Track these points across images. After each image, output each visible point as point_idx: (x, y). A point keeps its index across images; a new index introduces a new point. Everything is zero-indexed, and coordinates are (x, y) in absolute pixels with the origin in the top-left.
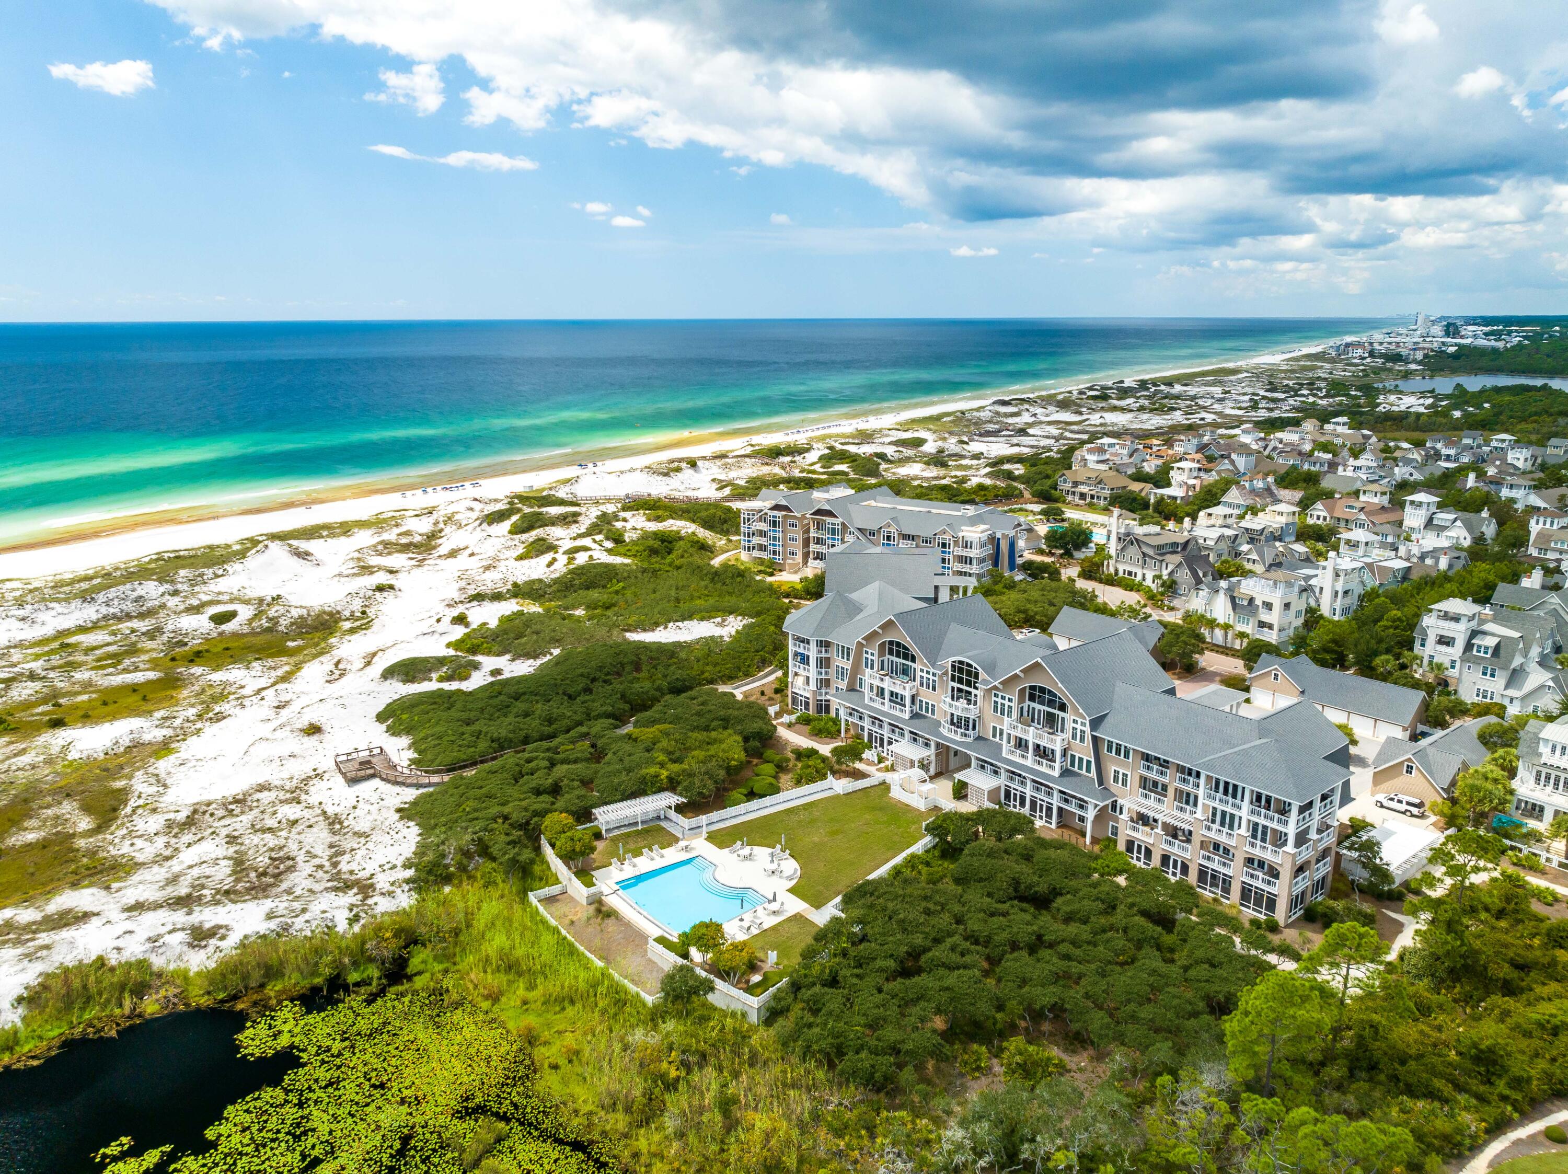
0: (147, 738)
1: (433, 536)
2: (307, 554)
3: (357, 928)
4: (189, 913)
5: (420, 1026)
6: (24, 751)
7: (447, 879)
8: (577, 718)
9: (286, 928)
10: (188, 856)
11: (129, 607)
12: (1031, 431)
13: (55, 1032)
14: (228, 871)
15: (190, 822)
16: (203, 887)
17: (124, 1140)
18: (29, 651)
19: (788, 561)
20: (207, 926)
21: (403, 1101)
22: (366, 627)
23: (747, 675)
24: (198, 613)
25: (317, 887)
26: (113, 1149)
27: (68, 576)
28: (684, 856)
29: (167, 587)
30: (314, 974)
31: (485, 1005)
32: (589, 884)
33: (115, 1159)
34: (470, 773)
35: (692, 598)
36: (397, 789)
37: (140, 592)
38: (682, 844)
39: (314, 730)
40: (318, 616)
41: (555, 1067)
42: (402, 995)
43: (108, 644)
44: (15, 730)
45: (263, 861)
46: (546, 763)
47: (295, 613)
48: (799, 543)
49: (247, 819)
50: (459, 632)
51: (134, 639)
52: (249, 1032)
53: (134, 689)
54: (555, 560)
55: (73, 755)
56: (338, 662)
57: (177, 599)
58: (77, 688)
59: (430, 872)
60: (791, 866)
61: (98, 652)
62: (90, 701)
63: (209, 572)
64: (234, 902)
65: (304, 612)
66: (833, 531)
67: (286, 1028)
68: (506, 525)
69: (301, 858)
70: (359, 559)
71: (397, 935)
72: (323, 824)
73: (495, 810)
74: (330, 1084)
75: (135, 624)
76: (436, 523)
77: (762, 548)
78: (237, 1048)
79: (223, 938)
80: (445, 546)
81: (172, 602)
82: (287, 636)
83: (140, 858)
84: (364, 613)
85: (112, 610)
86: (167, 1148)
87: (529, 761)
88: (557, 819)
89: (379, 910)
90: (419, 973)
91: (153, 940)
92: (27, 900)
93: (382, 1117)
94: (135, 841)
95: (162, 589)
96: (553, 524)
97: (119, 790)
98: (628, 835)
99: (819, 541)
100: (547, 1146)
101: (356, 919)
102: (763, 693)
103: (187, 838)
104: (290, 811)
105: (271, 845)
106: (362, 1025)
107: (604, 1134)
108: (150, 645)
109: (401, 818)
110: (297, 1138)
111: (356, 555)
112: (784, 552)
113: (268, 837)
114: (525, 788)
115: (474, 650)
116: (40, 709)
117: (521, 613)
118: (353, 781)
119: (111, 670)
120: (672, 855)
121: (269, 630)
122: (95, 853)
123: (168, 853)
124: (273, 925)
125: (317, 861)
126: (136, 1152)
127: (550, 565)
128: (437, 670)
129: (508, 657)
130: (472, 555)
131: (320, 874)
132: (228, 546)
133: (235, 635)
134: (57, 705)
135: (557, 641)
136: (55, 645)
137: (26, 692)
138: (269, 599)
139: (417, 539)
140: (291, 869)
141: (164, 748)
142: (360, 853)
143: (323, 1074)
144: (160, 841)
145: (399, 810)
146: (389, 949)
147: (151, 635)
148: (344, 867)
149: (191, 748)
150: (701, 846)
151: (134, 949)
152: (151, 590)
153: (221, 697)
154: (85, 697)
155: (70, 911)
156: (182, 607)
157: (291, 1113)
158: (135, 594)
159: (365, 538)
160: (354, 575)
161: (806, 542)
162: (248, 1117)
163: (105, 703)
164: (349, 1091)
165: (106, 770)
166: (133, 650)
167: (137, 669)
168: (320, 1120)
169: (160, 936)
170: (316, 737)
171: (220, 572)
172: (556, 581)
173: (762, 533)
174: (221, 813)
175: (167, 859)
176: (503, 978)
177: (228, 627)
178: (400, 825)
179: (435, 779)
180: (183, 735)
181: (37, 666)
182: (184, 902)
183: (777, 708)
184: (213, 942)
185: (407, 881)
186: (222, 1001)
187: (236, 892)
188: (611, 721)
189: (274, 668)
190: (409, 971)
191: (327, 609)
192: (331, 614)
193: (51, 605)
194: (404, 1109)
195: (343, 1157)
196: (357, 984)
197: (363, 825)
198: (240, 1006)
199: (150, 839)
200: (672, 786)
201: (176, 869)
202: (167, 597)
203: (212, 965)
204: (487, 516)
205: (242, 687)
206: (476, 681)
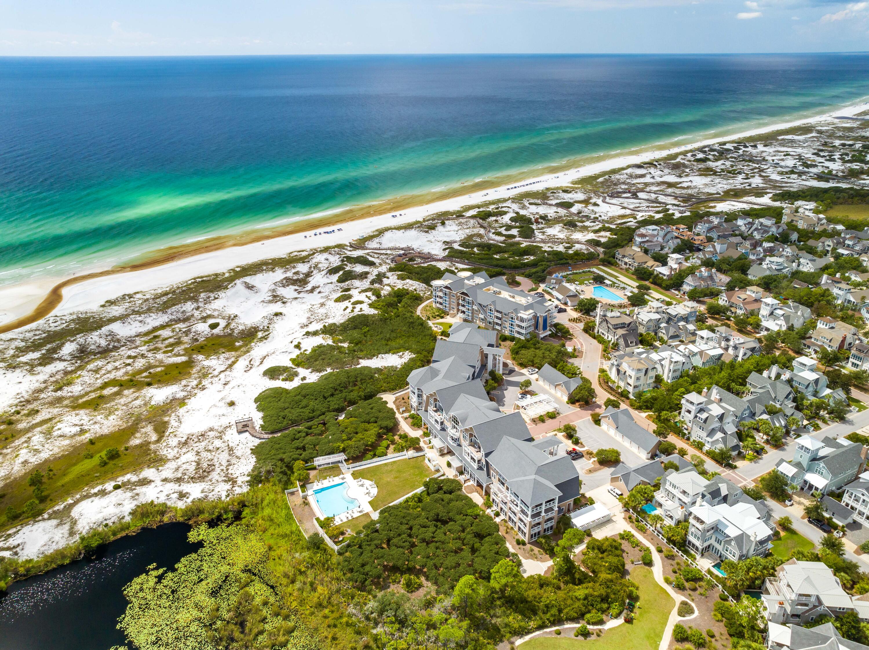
0: (178, 396)
1: (308, 275)
2: (253, 287)
3: (228, 499)
4: (180, 486)
5: (240, 538)
6: (137, 398)
7: (260, 482)
8: (323, 410)
9: (207, 497)
10: (183, 459)
11: (180, 315)
12: (640, 195)
13: (140, 524)
14: (194, 468)
15: (186, 443)
16: (185, 474)
18: (142, 339)
19: (451, 312)
20: (184, 492)
21: (229, 564)
22: (265, 338)
24: (204, 322)
25: (220, 480)
26: (151, 567)
27: (160, 291)
28: (341, 481)
29: (195, 305)
30: (213, 514)
31: (261, 533)
32: (303, 491)
33: (152, 570)
34: (279, 434)
36: (253, 439)
37: (184, 309)
38: (341, 476)
39: (232, 404)
40: (250, 329)
41: (274, 559)
42: (237, 525)
43: (170, 337)
44: (134, 386)
45: (205, 465)
46: (305, 434)
47: (241, 327)
48: (455, 304)
49: (203, 444)
50: (297, 352)
51: (180, 335)
52: (191, 533)
53: (176, 366)
54: (347, 307)
55: (153, 403)
56: (251, 360)
57: (198, 312)
58: (157, 364)
59: (255, 479)
60: (374, 491)
61: (167, 342)
62: (161, 371)
63: (212, 295)
64: (194, 482)
65: (244, 328)
66: (468, 303)
67: (202, 533)
68: (335, 277)
69: (217, 466)
70: (274, 290)
71: (239, 504)
72: (227, 451)
73: (281, 456)
74: (210, 555)
75: (181, 325)
76: (310, 268)
77: (441, 304)
78: (187, 538)
79: (188, 498)
80: (313, 282)
81: (197, 313)
82: (237, 339)
83: (169, 457)
84: (268, 327)
85: (173, 317)
86: (165, 569)
87: (299, 432)
88: (299, 464)
89: (236, 492)
90: (244, 518)
91: (168, 496)
92: (135, 471)
93: (222, 568)
94: (169, 449)
95: (193, 306)
96: (356, 279)
97: (166, 422)
98: (326, 469)
99: (463, 306)
100: (264, 586)
101: (228, 496)
102: (403, 399)
103: (184, 450)
104: (218, 443)
105: (209, 458)
106: (224, 535)
107: (281, 584)
108: (185, 339)
109: (251, 453)
110: (198, 571)
111: (273, 287)
112: (450, 307)
113: (209, 453)
114: (293, 446)
115: (298, 365)
116: (145, 374)
117: (320, 347)
118: (240, 432)
119: (170, 354)
120: (337, 480)
121: (230, 335)
122: (156, 452)
123: (177, 456)
124: (202, 495)
125: (222, 468)
126: (157, 569)
127: (345, 310)
128: (282, 374)
129: (310, 370)
130: (320, 292)
131: (222, 473)
132: (224, 274)
133: (218, 336)
134: (150, 373)
135: (329, 365)
136: (151, 336)
137: (141, 364)
138: (232, 316)
139: (301, 276)
140: (213, 470)
141: (182, 402)
142: (236, 466)
143: (209, 551)
144: (176, 450)
145: (251, 449)
146: (236, 507)
147: (187, 333)
148: (230, 471)
149: (192, 403)
150: (348, 476)
151: (162, 499)
152: (189, 306)
153: (205, 376)
154: (159, 369)
155: (146, 479)
156: (200, 317)
157: (198, 563)
158: (182, 309)
159: (279, 274)
160: (270, 302)
161: (458, 304)
162: (187, 563)
163: (166, 374)
164: (215, 558)
165: (163, 411)
166: (179, 343)
167: (179, 355)
168: (205, 567)
169: (170, 494)
170: (232, 407)
171: (216, 296)
172: (342, 324)
173: (441, 298)
174: (196, 440)
175: (177, 458)
176: (268, 523)
177: (216, 331)
178: (250, 456)
179: (266, 436)
180: (190, 395)
181: (144, 349)
182: (179, 480)
183: (404, 409)
184: (185, 499)
185: (247, 482)
186: (186, 520)
187: (195, 478)
188: (335, 413)
189: (227, 359)
190: (242, 516)
191: (254, 326)
192: (255, 328)
193: (152, 314)
194: (229, 567)
195: (209, 580)
196: (225, 519)
197: (239, 454)
198: (190, 523)
199: (172, 449)
200: (344, 451)
201: (179, 464)
202: (195, 311)
203: (183, 507)
204: (329, 270)
205: (214, 370)
206: (296, 383)
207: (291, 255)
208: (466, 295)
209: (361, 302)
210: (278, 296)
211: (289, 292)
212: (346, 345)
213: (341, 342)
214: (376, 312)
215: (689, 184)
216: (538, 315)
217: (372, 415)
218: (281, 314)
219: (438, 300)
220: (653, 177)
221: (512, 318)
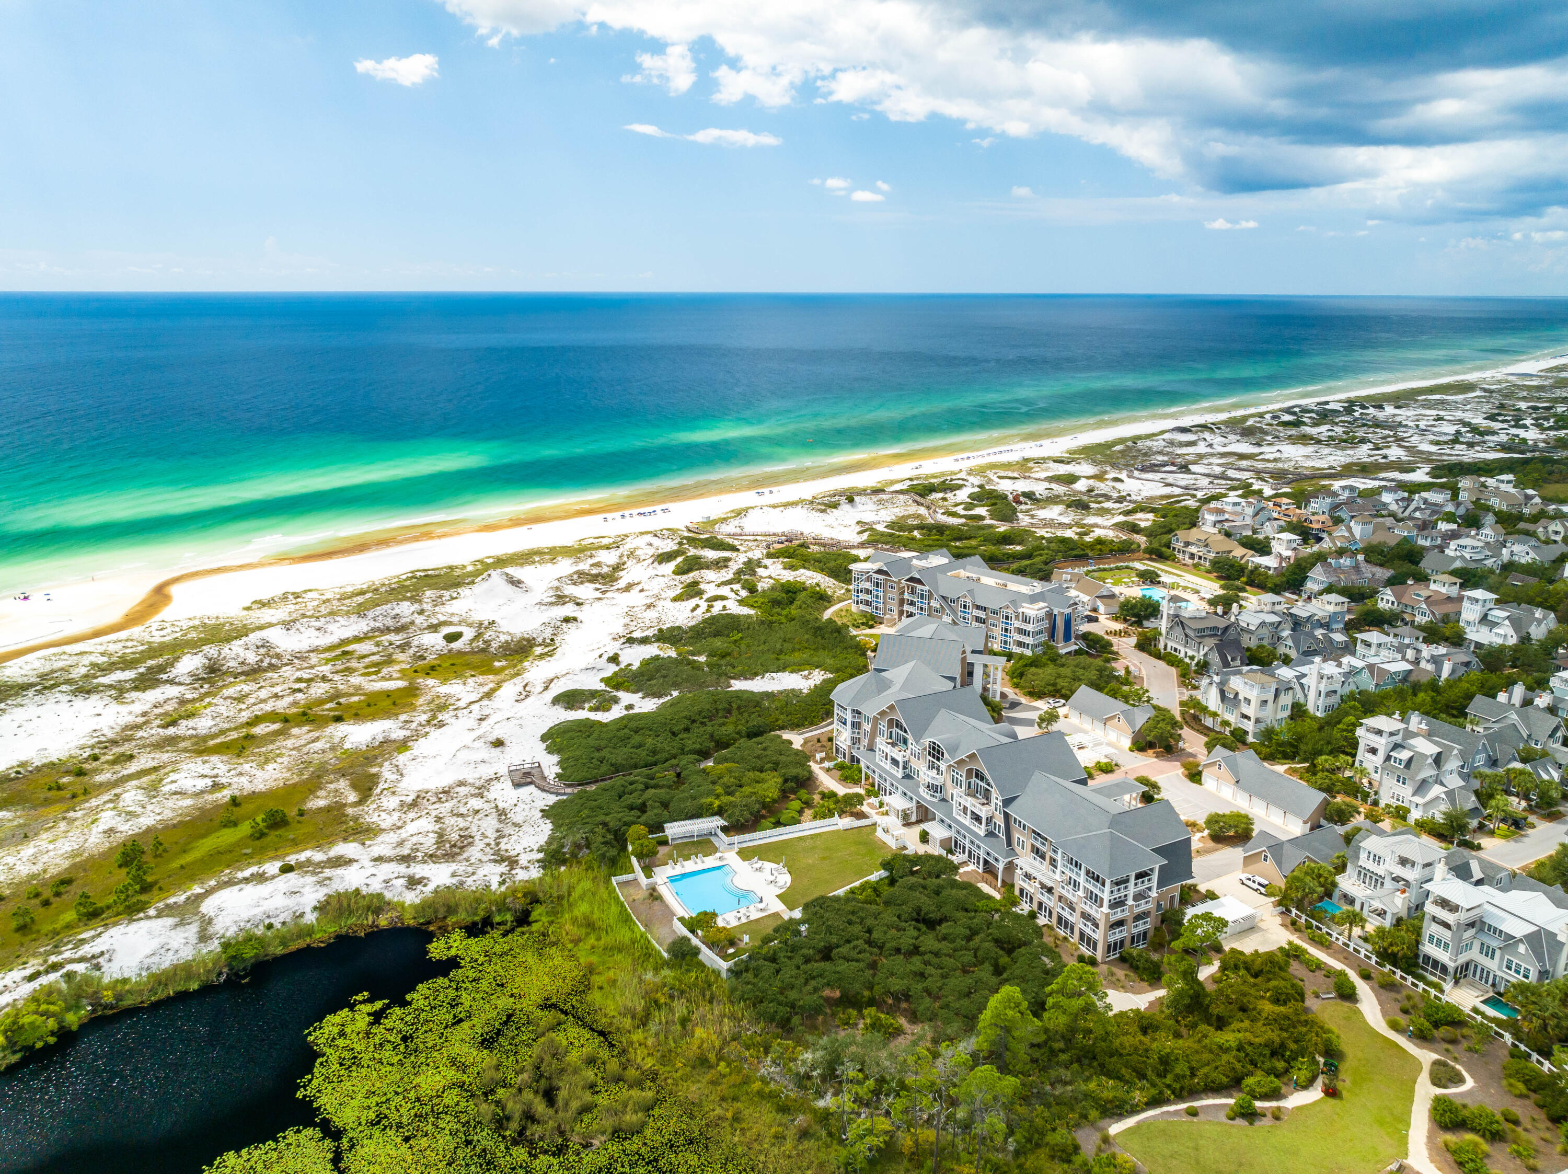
0: (394, 736)
1: (617, 568)
2: (520, 582)
3: (503, 888)
4: (408, 867)
5: (530, 954)
6: (317, 739)
7: (563, 862)
8: (674, 752)
9: (462, 883)
10: (411, 828)
11: (389, 622)
12: (1193, 468)
13: (332, 929)
14: (433, 841)
15: (414, 804)
16: (418, 850)
17: (365, 993)
18: (322, 656)
19: (888, 617)
20: (417, 876)
21: (512, 995)
22: (550, 654)
23: (812, 724)
24: (435, 632)
25: (485, 858)
26: (359, 998)
27: (349, 589)
28: (719, 863)
29: (416, 607)
30: (475, 914)
31: (570, 946)
32: (649, 876)
33: (361, 1003)
34: (593, 787)
35: (793, 650)
36: (544, 795)
37: (397, 611)
38: (718, 855)
39: (499, 743)
40: (519, 641)
41: (601, 988)
42: (523, 933)
43: (373, 654)
44: (312, 721)
45: (455, 837)
46: (642, 787)
47: (503, 638)
48: (896, 602)
49: (449, 805)
50: (612, 669)
51: (391, 651)
52: (434, 945)
53: (388, 694)
54: (698, 606)
55: (347, 746)
56: (526, 685)
57: (422, 618)
58: (352, 690)
59: (553, 857)
60: (786, 879)
61: (367, 660)
62: (360, 702)
63: (447, 594)
64: (434, 862)
65: (509, 638)
66: (922, 596)
67: (455, 945)
68: (671, 566)
69: (477, 838)
70: (557, 588)
71: (525, 895)
72: (495, 815)
73: (601, 818)
74: (474, 980)
75: (392, 637)
76: (621, 557)
77: (868, 603)
78: (427, 953)
79: (425, 885)
80: (625, 578)
81: (419, 620)
82: (495, 657)
83: (383, 826)
84: (552, 640)
85: (377, 624)
86: (386, 1001)
87: (631, 784)
88: (638, 829)
89: (518, 878)
90: (536, 921)
91: (386, 881)
92: (319, 847)
93: (499, 1002)
94: (382, 814)
95: (412, 609)
96: (708, 568)
97: (374, 775)
98: (686, 844)
99: (912, 603)
100: (585, 1031)
101: (503, 883)
102: (819, 741)
103: (412, 815)
104: (475, 803)
105: (461, 826)
106: (498, 948)
107: (618, 1029)
108: (400, 656)
109: (543, 817)
110: (453, 1007)
111: (556, 584)
112: (884, 609)
113: (460, 819)
114: (623, 804)
115: (617, 687)
116: (328, 706)
117: (657, 658)
118: (517, 785)
119: (374, 677)
120: (710, 861)
121: (483, 650)
122: (357, 819)
123: (399, 824)
124: (454, 880)
125: (487, 841)
126: (370, 1001)
127: (693, 610)
128: (589, 701)
129: (640, 695)
130: (642, 591)
131: (488, 850)
132: (464, 567)
133: (460, 653)
134: (339, 703)
135: (676, 685)
136: (339, 652)
137: (321, 691)
138: (486, 623)
139: (605, 570)
140: (471, 844)
141: (403, 745)
142: (514, 838)
143: (471, 974)
144: (396, 815)
145: (542, 811)
146: (520, 904)
147: (403, 647)
148: (503, 846)
149: (420, 747)
150: (732, 858)
151: (376, 886)
152: (406, 609)
153: (443, 708)
154: (356, 699)
155: (341, 857)
156: (425, 625)
157: (452, 993)
158: (394, 612)
159: (565, 567)
160: (552, 604)
161: (902, 602)
162: (428, 992)
163: (369, 705)
164: (484, 985)
165: (367, 758)
166: (389, 661)
167: (391, 678)
168: (466, 999)
169: (391, 880)
170: (499, 749)
171: (455, 595)
172: (691, 628)
173: (868, 592)
174: (434, 799)
175: (399, 828)
176: (584, 931)
177: (456, 645)
178: (541, 821)
179: (569, 790)
180: (416, 736)
181: (326, 669)
182: (406, 859)
183: (823, 755)
184: (419, 887)
185: (538, 861)
186: (422, 924)
187: (436, 856)
188: (696, 757)
189: (481, 685)
190: (531, 919)
191: (526, 636)
192: (528, 640)
193: (337, 618)
194: (512, 1000)
195: (475, 1021)
196: (499, 924)
197: (518, 819)
198: (432, 928)
199: (389, 814)
200: (720, 812)
201: (404, 836)
202: (416, 615)
203: (417, 901)
204: (659, 556)
205: (459, 700)
206: (616, 712)
207: (583, 543)
208: (919, 581)
209: (723, 598)
210: (566, 596)
211: (586, 591)
212: (702, 659)
213: (694, 655)
214: (752, 612)
215: (1278, 455)
216: (1056, 612)
217: (766, 760)
218: (575, 619)
219: (863, 596)
220: (1211, 445)
221: (1007, 618)
